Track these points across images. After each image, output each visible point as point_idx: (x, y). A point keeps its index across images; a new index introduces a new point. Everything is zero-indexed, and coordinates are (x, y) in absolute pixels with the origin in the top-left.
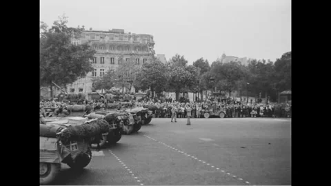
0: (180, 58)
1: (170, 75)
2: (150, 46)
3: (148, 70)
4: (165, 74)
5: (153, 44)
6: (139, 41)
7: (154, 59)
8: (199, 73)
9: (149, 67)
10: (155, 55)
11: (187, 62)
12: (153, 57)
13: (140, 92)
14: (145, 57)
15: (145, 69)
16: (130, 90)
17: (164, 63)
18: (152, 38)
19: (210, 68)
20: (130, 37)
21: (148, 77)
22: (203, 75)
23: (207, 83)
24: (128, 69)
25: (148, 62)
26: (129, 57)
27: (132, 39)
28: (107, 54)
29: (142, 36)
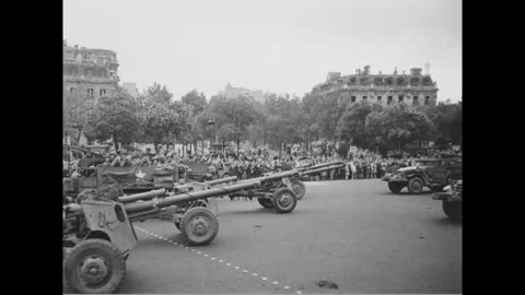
0: (161, 88)
1: (144, 116)
2: (111, 68)
3: (108, 107)
4: (137, 114)
5: (115, 66)
6: (94, 60)
7: (119, 89)
8: (191, 113)
9: (109, 103)
10: (120, 84)
11: (171, 95)
12: (117, 87)
13: (96, 144)
14: (103, 87)
15: (103, 105)
16: (78, 140)
17: (135, 96)
18: (115, 55)
19: (208, 106)
20: (77, 52)
21: (108, 119)
22: (196, 117)
23: (204, 128)
24: (73, 105)
25: (108, 95)
26: (75, 86)
27: (79, 56)
29: (97, 52)
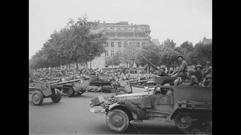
0: (170, 41)
1: (162, 54)
2: (147, 33)
3: (146, 51)
4: (159, 53)
5: (149, 32)
6: (140, 30)
7: (151, 42)
8: (185, 52)
9: (146, 49)
10: (151, 40)
11: (175, 44)
12: (150, 41)
13: (140, 67)
14: (144, 41)
15: (143, 50)
16: (133, 65)
17: (158, 45)
18: (149, 27)
19: (194, 48)
20: (132, 27)
21: (146, 55)
22: (188, 54)
23: (192, 59)
24: (131, 50)
25: (146, 45)
26: (132, 41)
27: (134, 28)
28: (115, 40)
29: (141, 26)
